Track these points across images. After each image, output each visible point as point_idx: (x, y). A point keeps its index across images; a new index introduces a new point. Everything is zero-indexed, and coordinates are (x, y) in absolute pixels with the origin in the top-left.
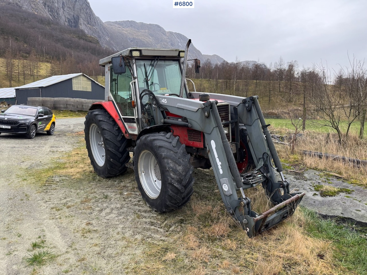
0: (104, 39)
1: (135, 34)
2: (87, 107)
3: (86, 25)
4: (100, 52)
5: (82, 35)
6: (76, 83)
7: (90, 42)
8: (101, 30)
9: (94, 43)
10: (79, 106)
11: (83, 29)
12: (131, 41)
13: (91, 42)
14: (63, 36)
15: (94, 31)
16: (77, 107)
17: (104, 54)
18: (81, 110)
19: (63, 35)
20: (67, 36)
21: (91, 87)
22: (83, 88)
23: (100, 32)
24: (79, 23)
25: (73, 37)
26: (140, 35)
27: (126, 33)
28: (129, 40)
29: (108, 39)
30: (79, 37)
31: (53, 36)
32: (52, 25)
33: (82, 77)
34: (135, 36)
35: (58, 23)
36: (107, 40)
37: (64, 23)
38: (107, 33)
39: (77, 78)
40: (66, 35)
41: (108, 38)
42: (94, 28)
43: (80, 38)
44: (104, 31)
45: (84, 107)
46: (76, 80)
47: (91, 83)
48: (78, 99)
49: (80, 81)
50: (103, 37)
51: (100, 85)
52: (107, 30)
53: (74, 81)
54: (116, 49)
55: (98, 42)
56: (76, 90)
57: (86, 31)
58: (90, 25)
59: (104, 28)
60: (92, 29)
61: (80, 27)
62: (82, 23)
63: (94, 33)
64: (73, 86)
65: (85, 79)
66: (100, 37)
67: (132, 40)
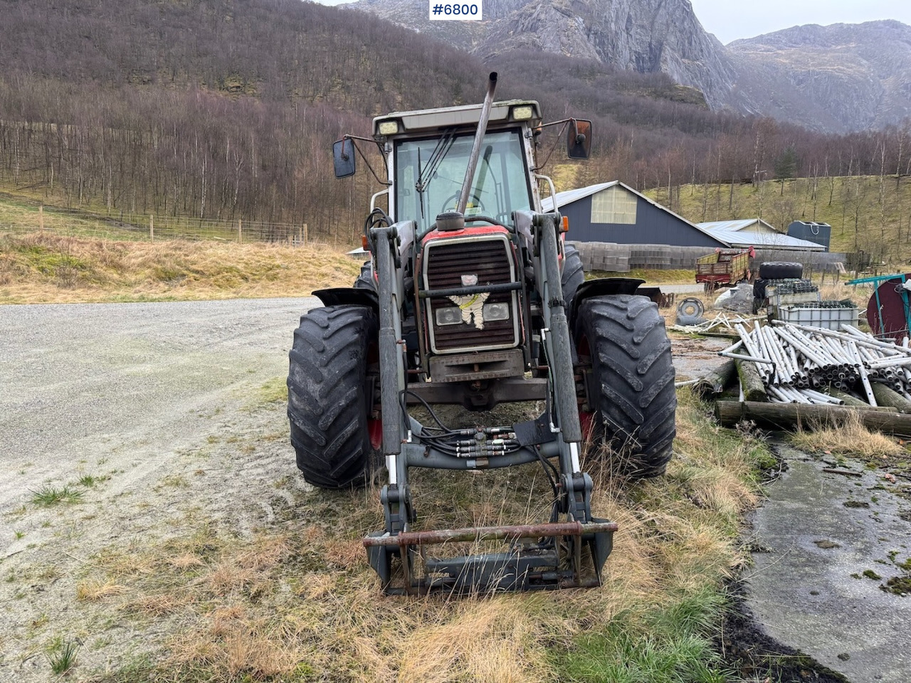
0: (721, 89)
1: (813, 59)
2: (615, 262)
3: (677, 61)
4: (704, 122)
5: (664, 88)
6: (600, 205)
7: (683, 101)
8: (715, 67)
9: (691, 103)
10: (595, 261)
11: (669, 72)
12: (800, 82)
13: (685, 102)
14: (618, 97)
15: (697, 72)
16: (592, 262)
17: (712, 128)
18: (601, 268)
19: (618, 94)
20: (629, 96)
21: (635, 213)
22: (615, 218)
23: (713, 72)
24: (661, 59)
25: (643, 96)
26: (829, 61)
27: (785, 61)
28: (792, 80)
29: (731, 87)
30: (655, 92)
31: (597, 101)
32: (598, 76)
33: (615, 191)
34: (813, 65)
35: (612, 70)
36: (728, 90)
37: (627, 66)
38: (731, 71)
39: (603, 195)
40: (625, 93)
41: (734, 83)
42: (698, 65)
43: (658, 95)
44: (722, 68)
45: (608, 262)
46: (600, 200)
47: (636, 203)
48: (595, 244)
49: (609, 201)
50: (718, 83)
51: (660, 207)
52: (732, 64)
53: (596, 202)
54: (752, 110)
55: (701, 98)
56: (598, 222)
57: (676, 77)
58: (688, 58)
59: (725, 61)
60: (691, 69)
61: (664, 67)
62: (668, 58)
63: (696, 77)
64: (592, 214)
65: (623, 194)
66: (710, 85)
67: (801, 78)
